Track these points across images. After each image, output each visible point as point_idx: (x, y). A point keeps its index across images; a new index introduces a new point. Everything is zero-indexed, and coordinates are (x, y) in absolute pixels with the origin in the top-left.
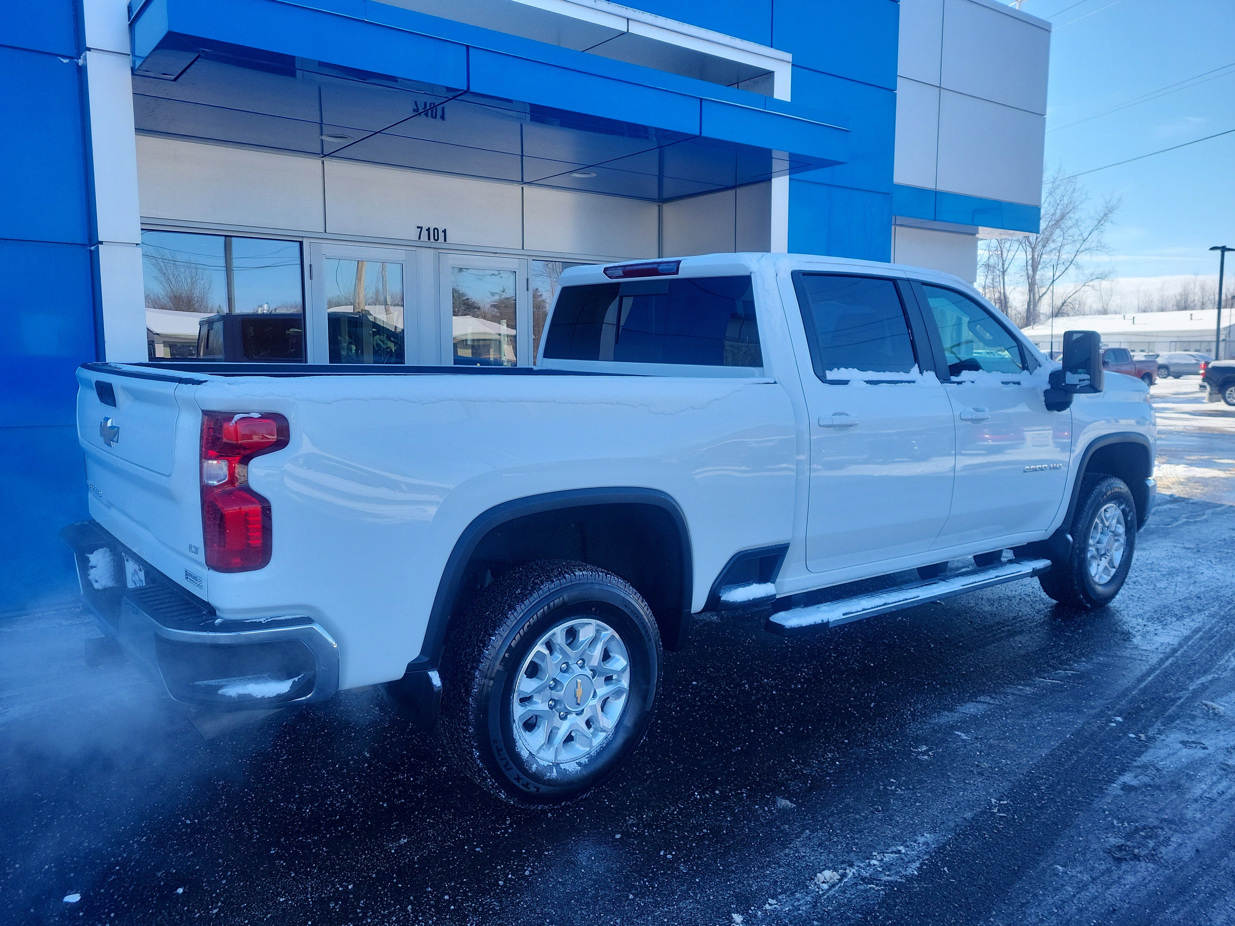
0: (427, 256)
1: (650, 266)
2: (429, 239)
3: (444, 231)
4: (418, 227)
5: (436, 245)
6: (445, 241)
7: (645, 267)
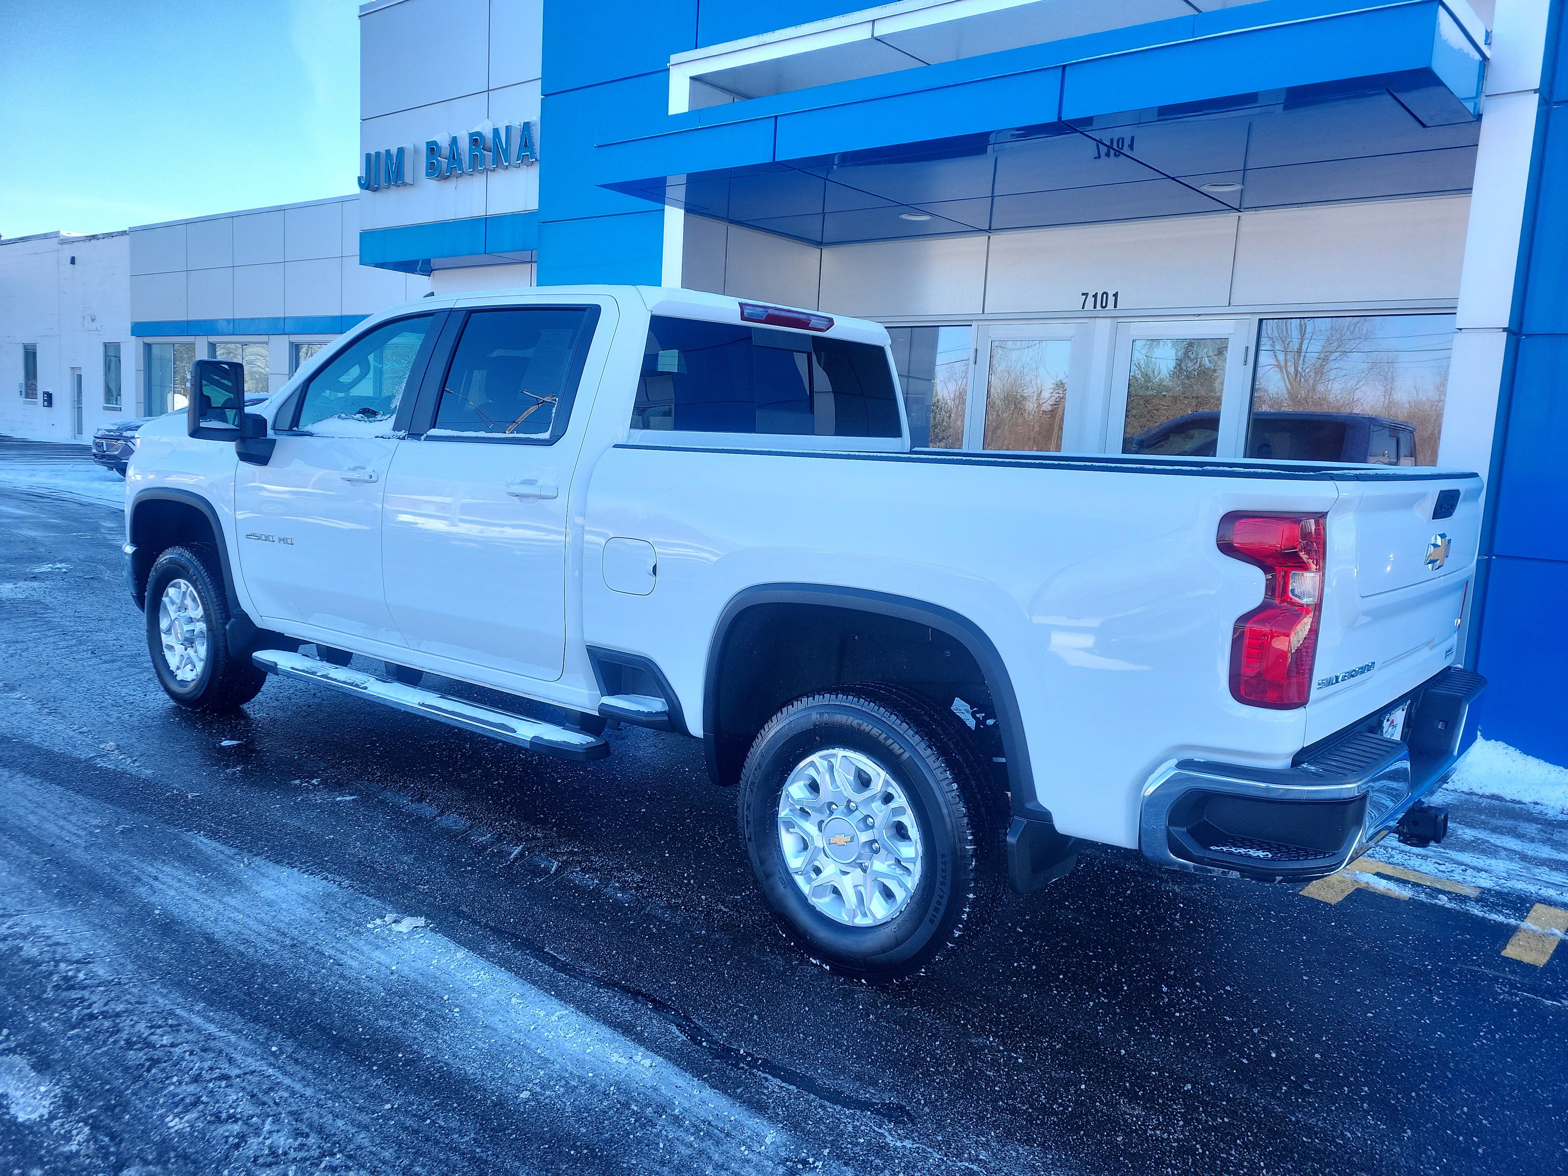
0: (1103, 326)
1: (795, 315)
2: (1095, 307)
3: (1116, 295)
4: (1083, 294)
5: (1103, 313)
6: (1115, 306)
7: (790, 315)
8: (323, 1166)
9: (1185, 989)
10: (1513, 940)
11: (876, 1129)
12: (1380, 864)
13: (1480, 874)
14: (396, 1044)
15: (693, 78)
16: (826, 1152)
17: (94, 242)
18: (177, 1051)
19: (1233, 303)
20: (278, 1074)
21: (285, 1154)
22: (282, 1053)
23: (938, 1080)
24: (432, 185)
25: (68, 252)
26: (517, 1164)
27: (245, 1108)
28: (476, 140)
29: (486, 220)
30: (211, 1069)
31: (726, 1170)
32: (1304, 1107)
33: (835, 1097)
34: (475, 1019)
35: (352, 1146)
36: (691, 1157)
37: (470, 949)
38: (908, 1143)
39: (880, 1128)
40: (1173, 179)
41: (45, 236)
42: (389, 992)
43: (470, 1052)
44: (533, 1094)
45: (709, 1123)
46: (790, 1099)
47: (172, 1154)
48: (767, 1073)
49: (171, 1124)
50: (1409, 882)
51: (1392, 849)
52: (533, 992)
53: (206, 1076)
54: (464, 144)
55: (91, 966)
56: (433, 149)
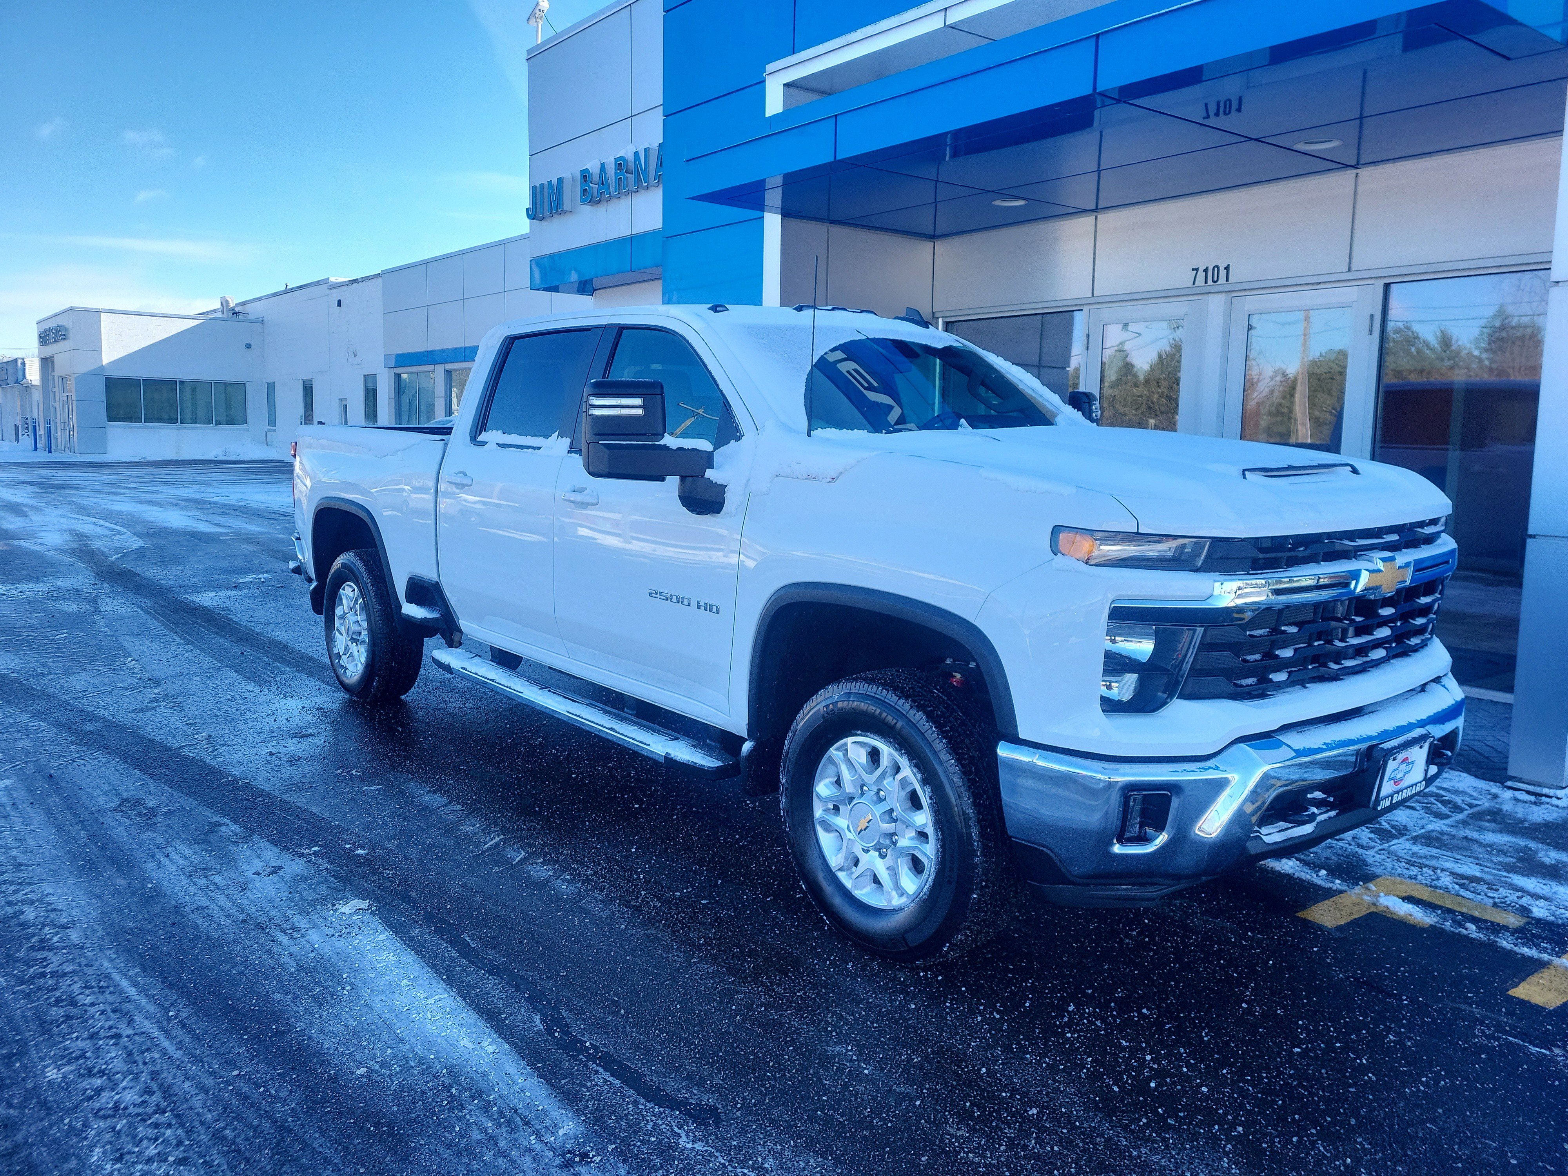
0: (1216, 304)
2: (1206, 282)
3: (1227, 268)
4: (1193, 270)
5: (1216, 288)
6: (1227, 280)
8: (149, 1122)
9: (1094, 1009)
10: (1534, 979)
11: (676, 1129)
12: (1419, 886)
13: (1538, 903)
14: (277, 1015)
15: (786, 85)
16: (611, 1147)
17: (355, 285)
18: (92, 1010)
19: (1353, 268)
20: (162, 1038)
21: (125, 1108)
22: (176, 1018)
23: (768, 1086)
24: (587, 210)
25: (335, 296)
26: (317, 1135)
27: (118, 1065)
28: (620, 164)
29: (631, 239)
30: (110, 1028)
31: (505, 1157)
32: (1156, 1142)
33: (655, 1095)
34: (359, 997)
35: (185, 1106)
36: (479, 1142)
37: (396, 932)
38: (699, 1146)
39: (680, 1129)
40: (1256, 140)
41: (318, 283)
42: (300, 968)
43: (338, 1029)
44: (370, 1070)
45: (516, 1111)
46: (608, 1092)
47: (34, 1101)
48: (601, 1066)
49: (48, 1074)
50: (1440, 907)
51: (1442, 870)
52: (425, 974)
53: (102, 1033)
54: (611, 170)
55: (68, 931)
56: (585, 176)
